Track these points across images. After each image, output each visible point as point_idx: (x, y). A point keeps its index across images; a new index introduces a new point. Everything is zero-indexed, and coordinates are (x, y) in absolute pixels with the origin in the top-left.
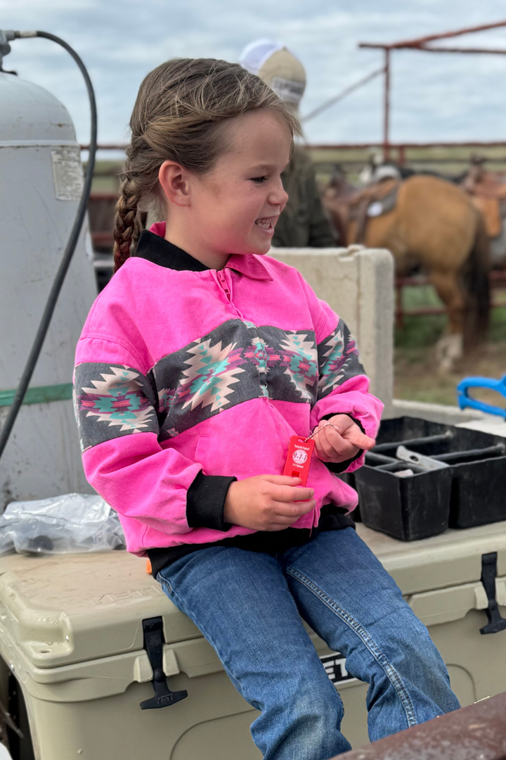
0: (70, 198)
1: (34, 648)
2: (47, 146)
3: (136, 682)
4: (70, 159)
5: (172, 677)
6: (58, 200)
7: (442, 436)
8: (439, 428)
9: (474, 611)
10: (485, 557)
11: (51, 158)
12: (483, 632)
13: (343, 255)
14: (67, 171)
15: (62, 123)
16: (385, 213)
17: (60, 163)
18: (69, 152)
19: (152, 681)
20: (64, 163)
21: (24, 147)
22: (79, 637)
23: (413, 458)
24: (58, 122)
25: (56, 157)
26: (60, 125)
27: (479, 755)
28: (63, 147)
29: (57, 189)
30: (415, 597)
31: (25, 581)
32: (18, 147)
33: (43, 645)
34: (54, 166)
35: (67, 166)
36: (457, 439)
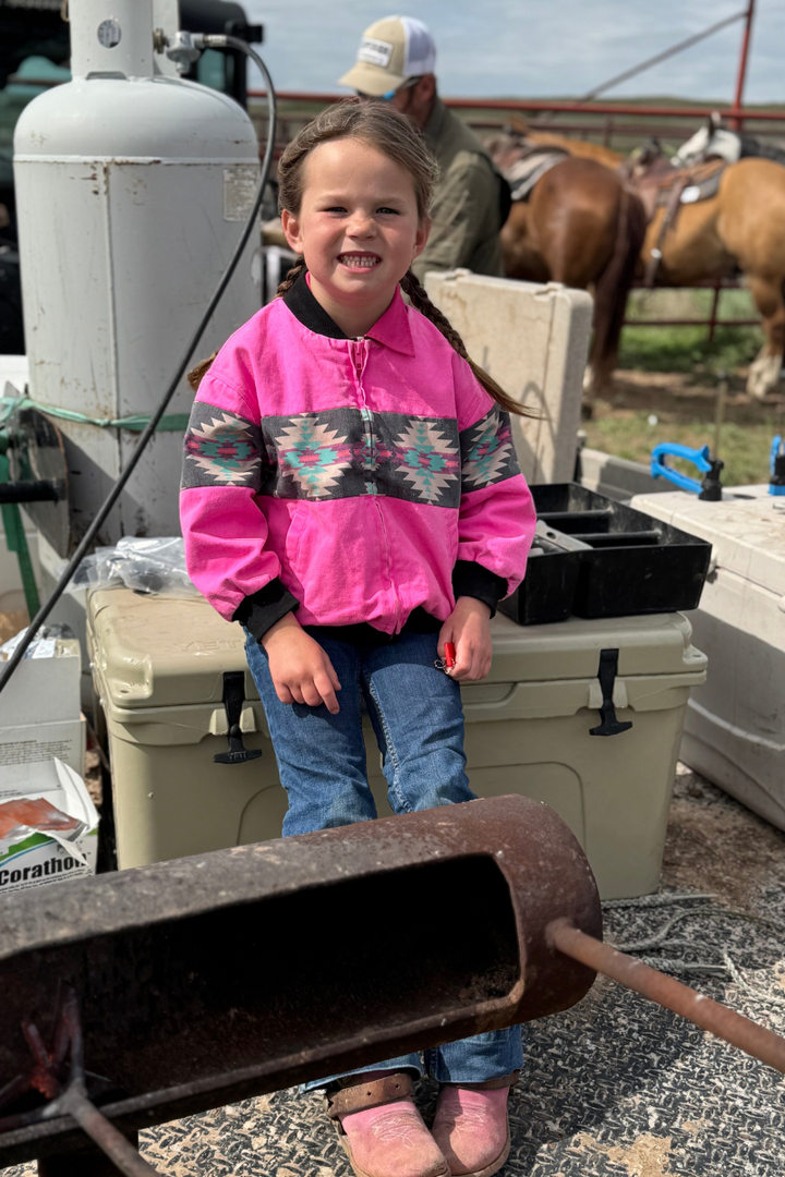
0: (239, 219)
1: (117, 686)
2: (220, 165)
3: (211, 734)
4: (244, 178)
5: (248, 734)
6: (226, 221)
7: (602, 511)
8: (602, 501)
9: (584, 710)
10: (604, 653)
11: (223, 177)
12: (592, 732)
13: (539, 293)
14: (240, 191)
15: (239, 139)
16: (701, 200)
17: (232, 182)
18: (244, 170)
19: (229, 735)
20: (236, 182)
21: (195, 165)
22: (160, 682)
23: (550, 535)
24: (235, 139)
25: (228, 176)
26: (237, 142)
27: (434, 851)
28: (237, 165)
29: (225, 210)
30: (520, 685)
31: (124, 618)
32: (189, 165)
33: (126, 685)
34: (225, 186)
35: (241, 185)
36: (617, 515)
